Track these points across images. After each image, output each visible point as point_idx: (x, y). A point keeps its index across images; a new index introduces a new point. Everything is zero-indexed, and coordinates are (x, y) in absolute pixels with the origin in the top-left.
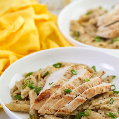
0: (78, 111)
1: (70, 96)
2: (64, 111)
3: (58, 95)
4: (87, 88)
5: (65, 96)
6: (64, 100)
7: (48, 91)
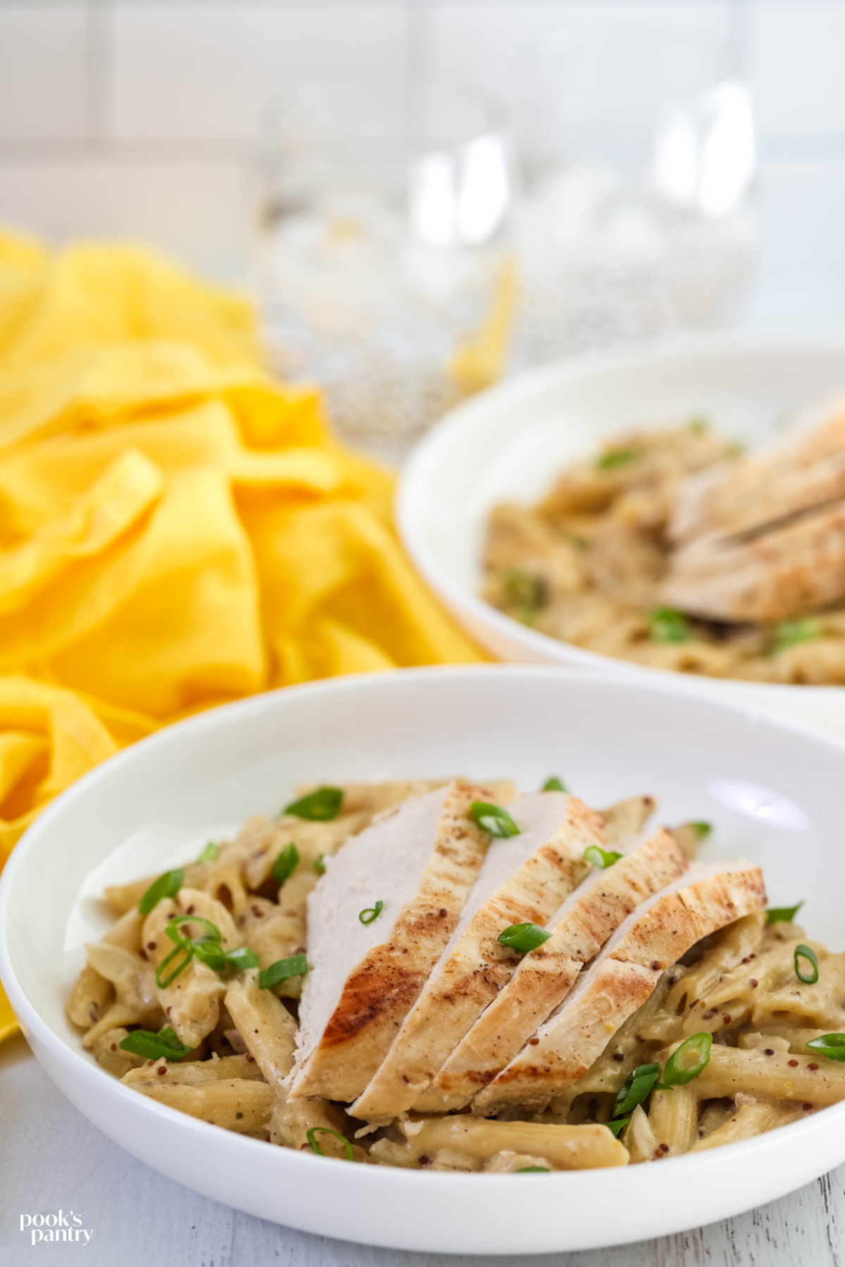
0: (618, 1058)
1: (547, 965)
2: (541, 1070)
3: (467, 970)
4: (629, 904)
5: (511, 971)
6: (520, 1002)
7: (391, 959)
